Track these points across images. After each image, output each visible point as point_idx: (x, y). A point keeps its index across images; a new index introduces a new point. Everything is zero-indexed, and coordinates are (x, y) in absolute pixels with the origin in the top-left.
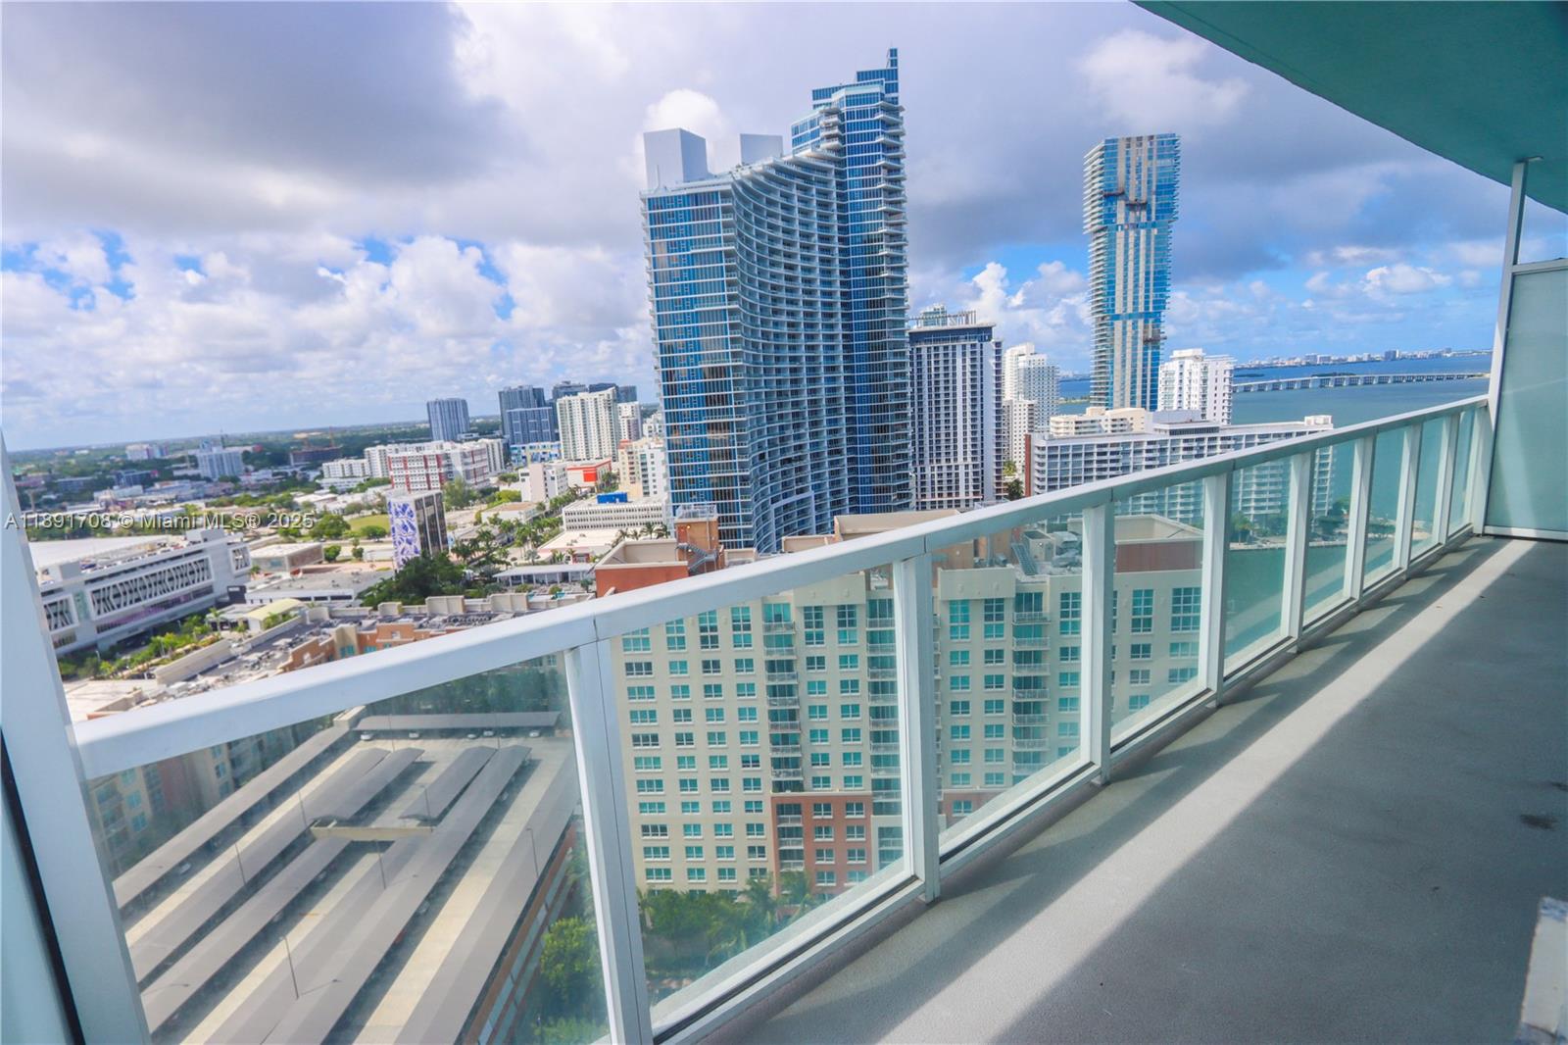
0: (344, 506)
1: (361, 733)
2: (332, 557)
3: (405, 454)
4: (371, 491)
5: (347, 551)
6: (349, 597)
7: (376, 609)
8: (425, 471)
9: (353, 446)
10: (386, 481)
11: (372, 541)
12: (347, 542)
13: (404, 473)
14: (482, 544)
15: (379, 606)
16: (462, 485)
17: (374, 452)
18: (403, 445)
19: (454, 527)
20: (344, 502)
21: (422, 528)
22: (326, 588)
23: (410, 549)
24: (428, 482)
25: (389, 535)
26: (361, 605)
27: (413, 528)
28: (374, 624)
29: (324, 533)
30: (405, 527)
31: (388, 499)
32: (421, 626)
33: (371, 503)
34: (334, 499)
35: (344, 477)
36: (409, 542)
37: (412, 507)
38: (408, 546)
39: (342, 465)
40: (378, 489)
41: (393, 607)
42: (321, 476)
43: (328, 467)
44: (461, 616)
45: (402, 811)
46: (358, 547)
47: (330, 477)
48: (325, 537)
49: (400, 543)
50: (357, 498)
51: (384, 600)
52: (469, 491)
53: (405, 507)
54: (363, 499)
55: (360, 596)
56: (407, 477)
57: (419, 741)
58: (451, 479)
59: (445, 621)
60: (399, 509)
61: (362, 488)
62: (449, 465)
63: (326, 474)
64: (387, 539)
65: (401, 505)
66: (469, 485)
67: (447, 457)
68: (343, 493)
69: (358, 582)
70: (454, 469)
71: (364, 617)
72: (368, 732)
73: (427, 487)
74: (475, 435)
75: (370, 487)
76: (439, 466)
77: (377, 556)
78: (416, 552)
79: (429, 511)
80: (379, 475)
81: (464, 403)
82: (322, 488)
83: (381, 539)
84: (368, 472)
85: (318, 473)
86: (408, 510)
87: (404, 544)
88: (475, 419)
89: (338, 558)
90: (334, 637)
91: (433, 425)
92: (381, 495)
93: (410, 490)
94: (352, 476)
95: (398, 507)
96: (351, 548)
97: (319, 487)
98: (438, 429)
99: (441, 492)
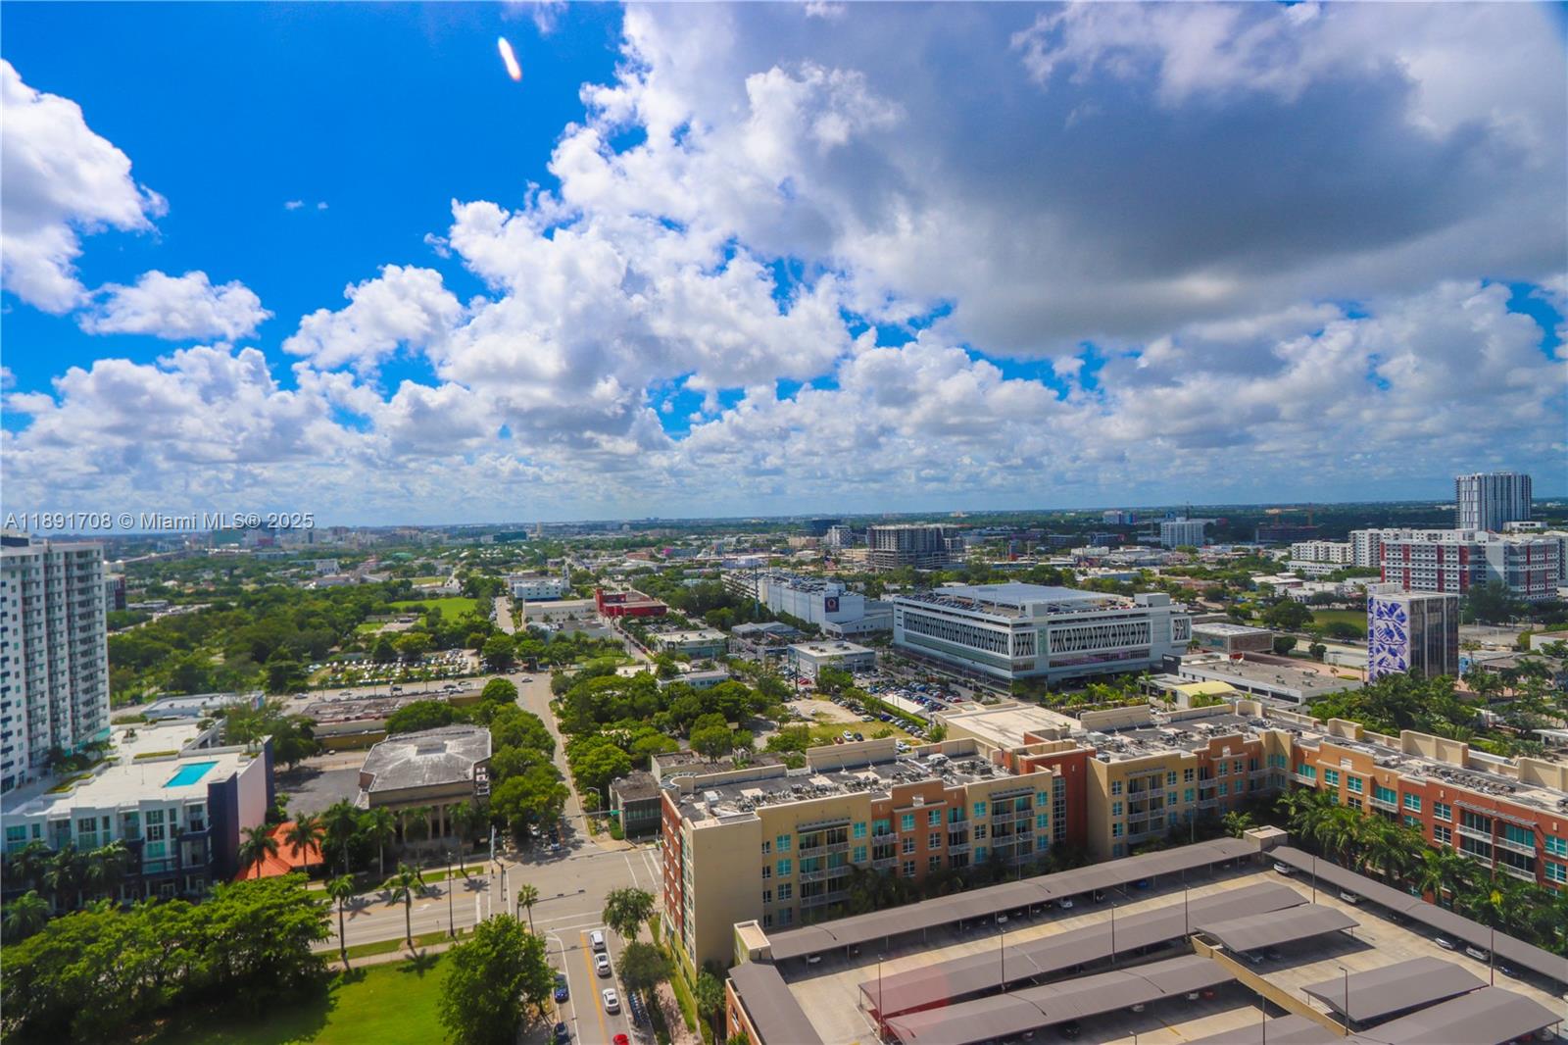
0: (1310, 593)
1: (1275, 861)
2: (1284, 648)
3: (1408, 541)
4: (1349, 582)
5: (1303, 646)
6: (1296, 700)
7: (1324, 723)
8: (1436, 567)
9: (1336, 524)
10: (1376, 572)
11: (1341, 641)
12: (1305, 635)
13: (1403, 565)
14: (1522, 680)
15: (1330, 720)
16: (1496, 587)
17: (1364, 536)
18: (1407, 531)
19: (1473, 647)
20: (1311, 589)
21: (1417, 639)
22: (1267, 681)
23: (1394, 662)
24: (1441, 580)
25: (1366, 638)
26: (1308, 713)
27: (1401, 635)
28: (1318, 740)
29: (1278, 621)
30: (1389, 633)
31: (1370, 595)
32: (1386, 764)
33: (1347, 596)
34: (1299, 585)
35: (1316, 561)
36: (1394, 654)
37: (1405, 609)
38: (1391, 657)
39: (1317, 549)
40: (1360, 581)
41: (1350, 729)
42: (1288, 558)
43: (1299, 548)
44: (1456, 770)
45: (1309, 983)
46: (1319, 645)
47: (1299, 559)
48: (1279, 624)
49: (1378, 651)
50: (1330, 587)
51: (1339, 715)
52: (1512, 602)
53: (1394, 607)
54: (1337, 589)
55: (1309, 701)
56: (1407, 571)
57: (1355, 909)
58: (1482, 582)
59: (1427, 769)
60: (1383, 609)
61: (1338, 576)
62: (1481, 563)
63: (1294, 556)
64: (1361, 642)
65: (1389, 605)
66: (1516, 594)
67: (1479, 550)
68: (1311, 579)
69: (1309, 685)
70: (1488, 568)
71: (1307, 728)
72: (1286, 865)
73: (1437, 586)
74: (1538, 525)
75: (1349, 576)
76: (1462, 562)
77: (1342, 659)
78: (1402, 667)
79: (1430, 620)
80: (1365, 562)
81: (1526, 481)
82: (1287, 571)
83: (1352, 641)
84: (1349, 558)
85: (1285, 553)
86: (1398, 611)
87: (1384, 654)
88: (1545, 501)
89: (1290, 651)
90: (1262, 739)
91: (1464, 507)
92: (1362, 588)
93: (1406, 587)
94: (1327, 561)
95: (1385, 606)
96: (1309, 644)
97: (1284, 569)
98: (1470, 509)
99: (1459, 596)
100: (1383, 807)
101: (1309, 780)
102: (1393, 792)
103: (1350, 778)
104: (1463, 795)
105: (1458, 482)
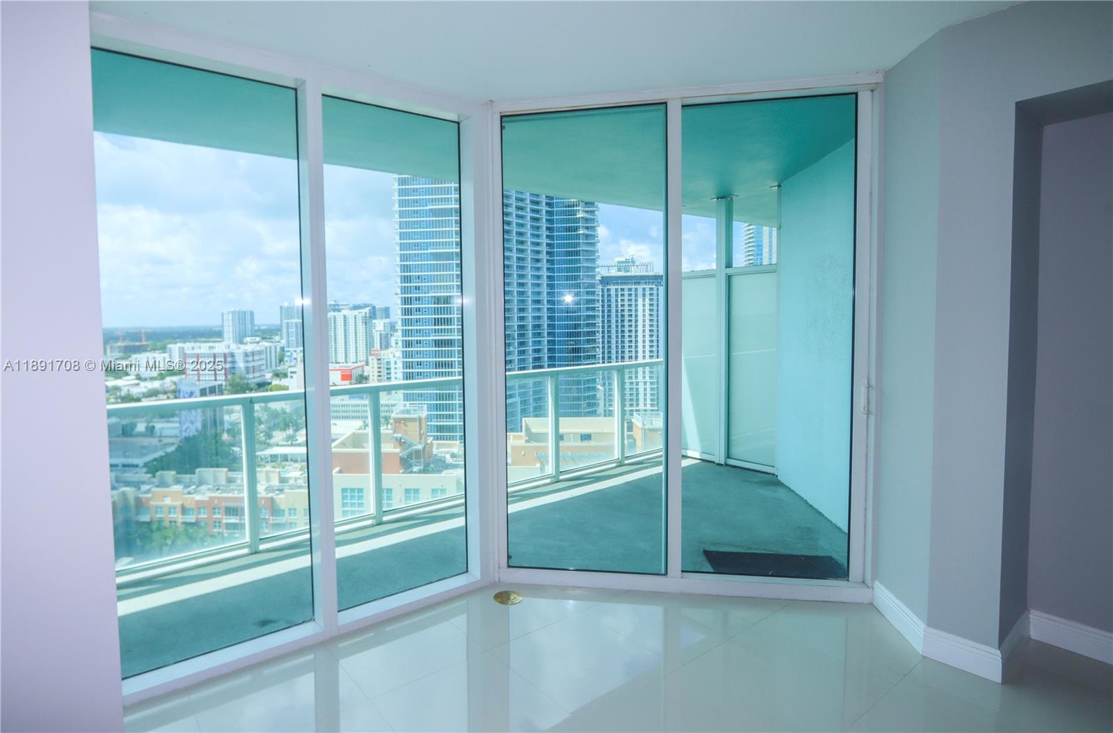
0: (145, 390)
2: (128, 431)
3: (197, 351)
4: (168, 380)
5: (141, 427)
6: (138, 466)
7: (154, 476)
9: (159, 342)
10: (182, 372)
11: (163, 420)
12: (142, 420)
15: (158, 473)
16: (241, 378)
17: (175, 348)
18: (198, 344)
19: (230, 411)
20: (146, 387)
23: (192, 428)
24: (215, 375)
25: (177, 415)
26: (146, 473)
28: (150, 489)
31: (180, 387)
32: (189, 493)
33: (166, 389)
34: (138, 384)
36: (192, 423)
37: (198, 394)
38: (190, 425)
39: (148, 357)
40: (175, 378)
41: (169, 476)
43: (136, 359)
44: (223, 486)
46: (151, 425)
49: (184, 423)
50: (156, 385)
51: (163, 469)
52: (248, 384)
53: (192, 393)
54: (161, 385)
55: (145, 465)
58: (234, 373)
59: (210, 489)
61: (162, 377)
62: (233, 362)
65: (189, 392)
66: (249, 379)
67: (232, 355)
68: (145, 380)
70: (236, 365)
71: (143, 483)
73: (213, 378)
74: (258, 339)
75: (168, 376)
76: (225, 362)
77: (165, 433)
78: (197, 431)
81: (252, 314)
82: (130, 375)
83: (171, 419)
87: (188, 424)
88: (260, 326)
91: (226, 329)
92: (175, 383)
95: (187, 393)
97: (127, 374)
98: (229, 333)
99: (224, 383)
100: (188, 521)
101: (145, 518)
102: (193, 509)
103: (170, 508)
104: (226, 499)
105: (223, 314)
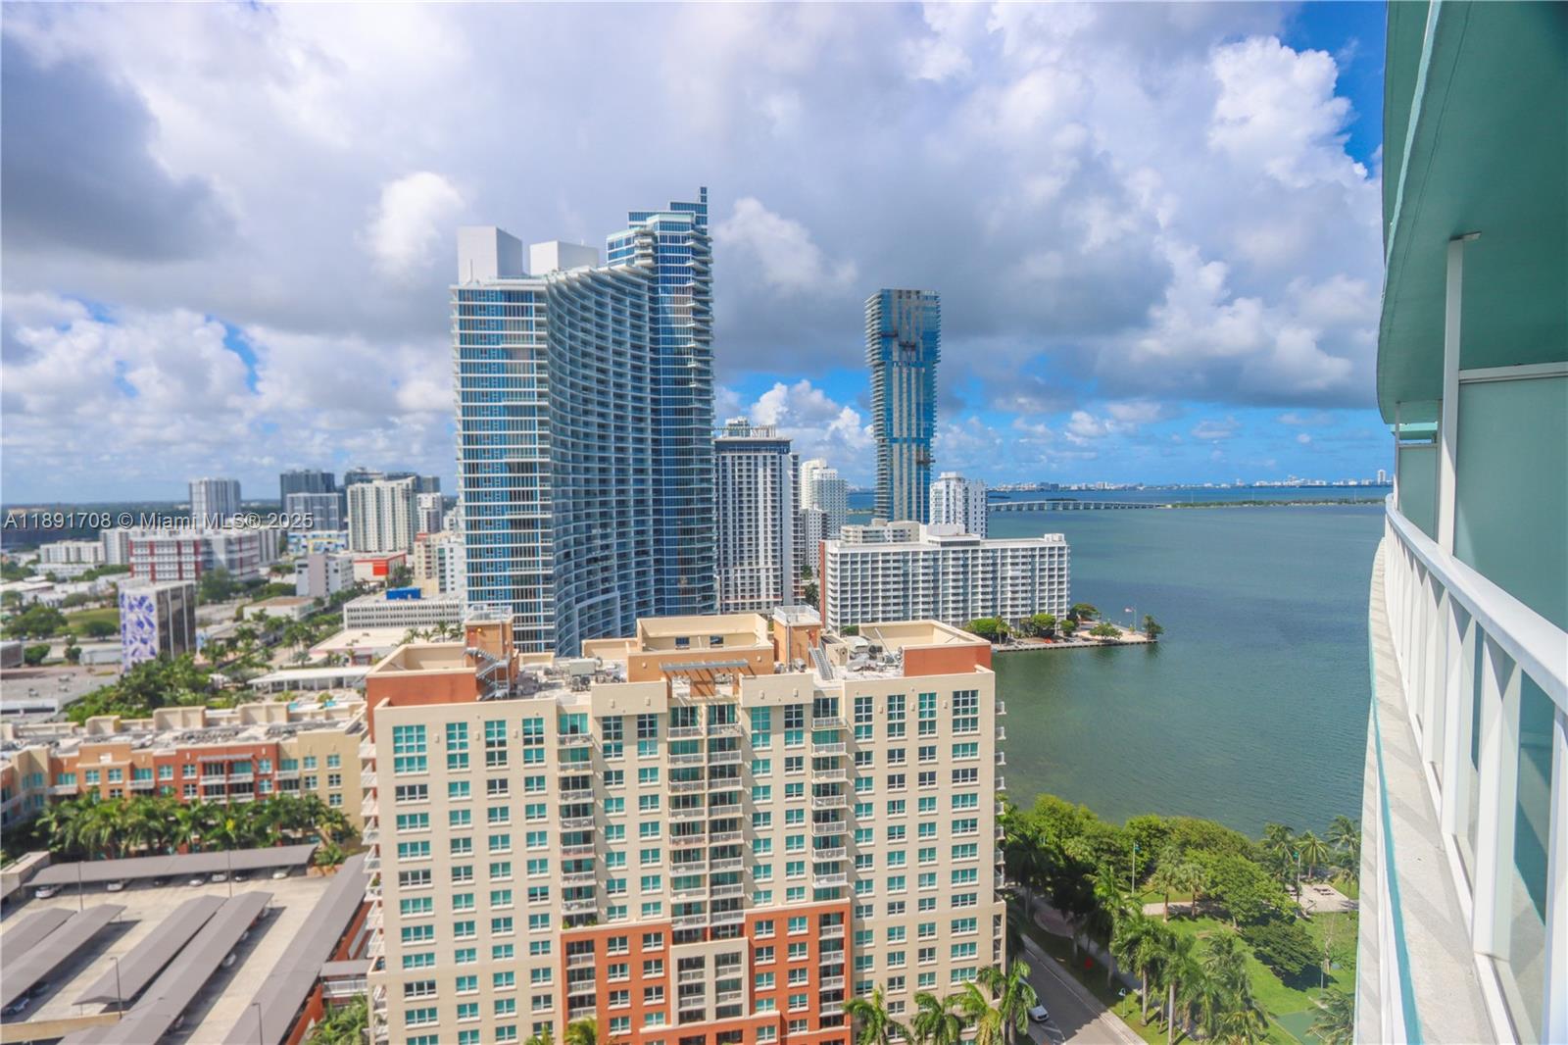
0: (63, 596)
1: (37, 888)
2: (35, 658)
3: (150, 538)
4: (102, 580)
5: (57, 652)
6: (52, 710)
7: (83, 725)
8: (176, 559)
10: (126, 569)
11: (96, 639)
12: (60, 640)
13: (150, 560)
14: (240, 644)
15: (88, 720)
16: (223, 574)
17: (114, 535)
19: (205, 623)
20: (63, 592)
21: (163, 625)
22: (17, 697)
23: (145, 649)
24: (180, 571)
25: (119, 632)
26: (66, 720)
27: (151, 624)
28: (76, 745)
29: (28, 630)
30: (140, 624)
31: (121, 591)
32: (143, 746)
33: (100, 594)
34: (51, 588)
35: (68, 562)
36: (144, 642)
37: (153, 600)
38: (142, 646)
39: (68, 549)
40: (113, 578)
41: (108, 723)
42: (37, 561)
43: (48, 550)
44: (199, 732)
45: (81, 993)
46: (74, 647)
47: (48, 561)
48: (29, 634)
49: (131, 642)
50: (83, 587)
51: (97, 713)
52: (232, 583)
53: (143, 599)
54: (90, 589)
55: (66, 707)
56: (153, 565)
57: (122, 894)
58: (210, 569)
59: (176, 738)
60: (134, 603)
61: (91, 576)
62: (210, 553)
63: (43, 558)
64: (116, 637)
65: (139, 598)
66: (234, 576)
67: (207, 543)
68: (64, 581)
69: (66, 690)
70: (214, 557)
71: (64, 736)
72: (49, 887)
73: (177, 576)
75: (102, 574)
76: (196, 553)
77: (98, 659)
78: (153, 653)
79: (173, 607)
80: (116, 560)
81: (237, 485)
82: (36, 575)
83: (107, 638)
84: (101, 557)
85: (33, 557)
86: (147, 603)
87: (137, 644)
88: (249, 502)
89: (43, 661)
90: (15, 763)
91: (195, 507)
92: (114, 585)
93: (153, 580)
94: (79, 561)
95: (135, 599)
96: (64, 648)
97: (32, 573)
98: (200, 510)
99: (194, 583)
100: (142, 787)
101: (67, 788)
102: (149, 770)
103: (110, 771)
104: (203, 752)
105: (191, 485)
